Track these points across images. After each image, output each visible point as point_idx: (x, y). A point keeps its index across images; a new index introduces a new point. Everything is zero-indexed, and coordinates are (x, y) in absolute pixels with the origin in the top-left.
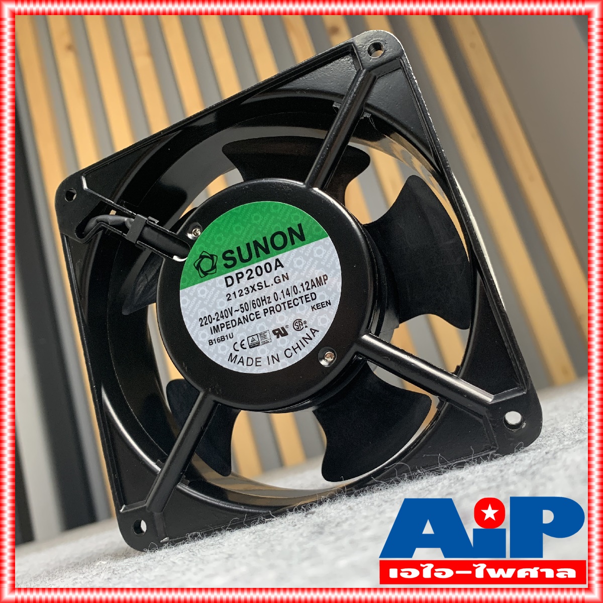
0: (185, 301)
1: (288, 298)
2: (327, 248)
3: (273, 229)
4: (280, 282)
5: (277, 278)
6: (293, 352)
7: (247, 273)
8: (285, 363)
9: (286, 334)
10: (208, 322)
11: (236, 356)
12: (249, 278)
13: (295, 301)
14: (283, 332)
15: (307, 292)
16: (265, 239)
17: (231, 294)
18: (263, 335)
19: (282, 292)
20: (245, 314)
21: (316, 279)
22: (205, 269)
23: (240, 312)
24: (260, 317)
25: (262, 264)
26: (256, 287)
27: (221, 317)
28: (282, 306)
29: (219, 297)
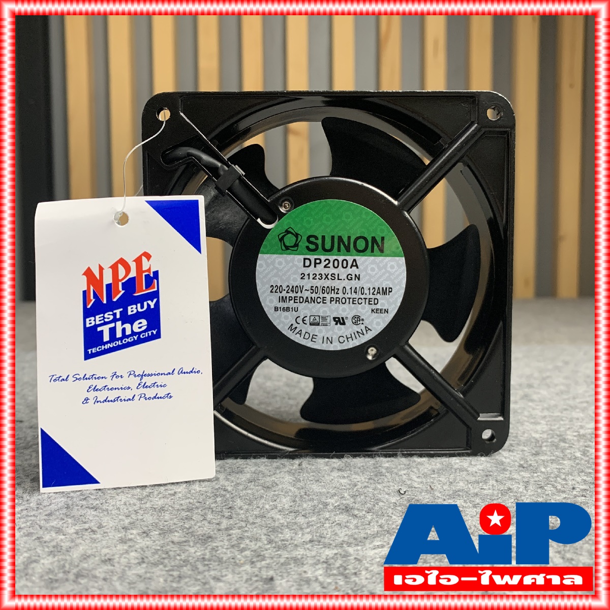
0: (261, 266)
1: (354, 295)
2: (399, 266)
3: (359, 232)
4: (352, 279)
5: (350, 276)
6: (346, 340)
7: (325, 261)
8: (336, 346)
9: (344, 324)
10: (278, 291)
11: (296, 328)
12: (325, 267)
13: (360, 300)
14: (342, 322)
15: (371, 296)
16: (349, 238)
17: (306, 275)
18: (324, 318)
19: (351, 288)
20: (314, 295)
21: (383, 288)
22: (288, 244)
23: (309, 292)
24: (326, 303)
25: (341, 258)
26: (329, 277)
27: (291, 291)
28: (348, 300)
29: (295, 273)
